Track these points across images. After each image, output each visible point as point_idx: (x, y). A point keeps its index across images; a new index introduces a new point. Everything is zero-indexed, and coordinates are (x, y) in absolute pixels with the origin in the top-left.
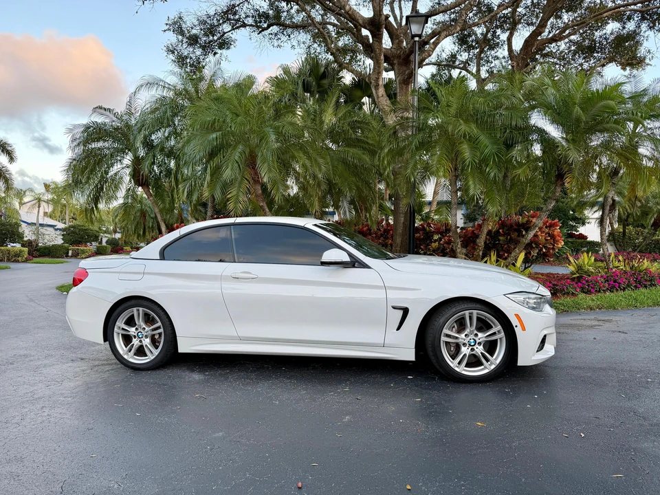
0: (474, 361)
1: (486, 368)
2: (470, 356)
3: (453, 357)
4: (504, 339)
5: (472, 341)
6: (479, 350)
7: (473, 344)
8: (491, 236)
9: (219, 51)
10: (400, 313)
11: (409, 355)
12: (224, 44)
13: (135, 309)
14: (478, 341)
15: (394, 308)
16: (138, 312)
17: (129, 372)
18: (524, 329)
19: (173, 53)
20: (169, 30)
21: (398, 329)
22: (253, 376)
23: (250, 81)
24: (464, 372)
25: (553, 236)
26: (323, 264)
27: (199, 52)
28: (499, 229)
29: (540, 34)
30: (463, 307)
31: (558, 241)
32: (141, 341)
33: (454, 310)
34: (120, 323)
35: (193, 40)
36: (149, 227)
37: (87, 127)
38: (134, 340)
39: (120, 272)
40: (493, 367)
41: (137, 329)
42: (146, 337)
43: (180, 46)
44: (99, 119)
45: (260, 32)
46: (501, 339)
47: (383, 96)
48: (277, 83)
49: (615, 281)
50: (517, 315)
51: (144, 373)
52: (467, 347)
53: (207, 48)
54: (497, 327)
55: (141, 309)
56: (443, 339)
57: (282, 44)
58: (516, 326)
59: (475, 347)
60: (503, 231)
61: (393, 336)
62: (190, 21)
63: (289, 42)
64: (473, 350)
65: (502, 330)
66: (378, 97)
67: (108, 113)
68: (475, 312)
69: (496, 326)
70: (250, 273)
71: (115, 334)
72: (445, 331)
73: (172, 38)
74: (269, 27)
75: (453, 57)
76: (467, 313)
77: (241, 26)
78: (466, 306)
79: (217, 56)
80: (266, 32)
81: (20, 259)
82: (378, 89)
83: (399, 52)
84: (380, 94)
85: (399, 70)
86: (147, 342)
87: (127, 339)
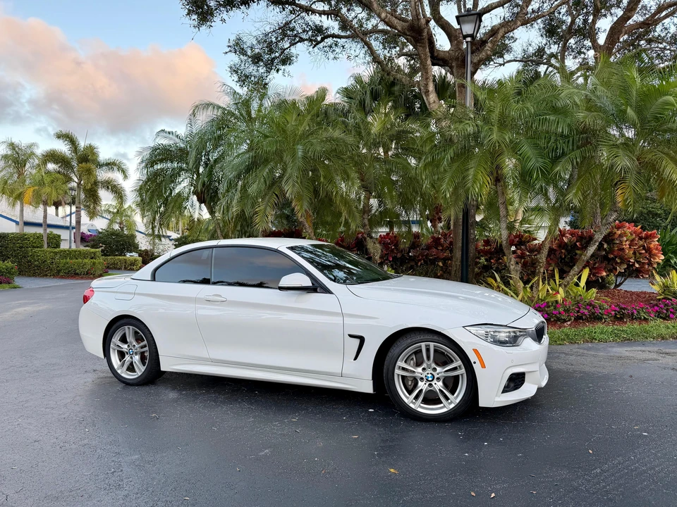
0: (431, 398)
1: (444, 406)
2: (427, 392)
3: (410, 392)
4: (465, 376)
5: (430, 375)
6: (438, 385)
7: (430, 379)
8: (566, 250)
9: (282, 67)
10: (357, 342)
11: (367, 387)
12: (286, 60)
13: (126, 327)
14: (436, 376)
15: (351, 336)
16: (129, 331)
17: (120, 386)
18: (483, 366)
19: (237, 72)
20: (230, 51)
21: (355, 359)
22: (222, 398)
23: (322, 93)
24: (419, 410)
25: (649, 250)
26: (281, 288)
27: (262, 70)
28: (577, 242)
29: (629, 18)
30: (419, 338)
31: (655, 255)
32: (131, 358)
33: (409, 341)
34: (116, 339)
35: (256, 59)
37: (155, 149)
38: (127, 356)
39: (117, 292)
40: (452, 406)
41: (129, 346)
42: (136, 354)
43: (243, 65)
44: (165, 142)
45: (315, 46)
46: (462, 375)
47: (434, 102)
48: (347, 93)
50: (476, 351)
51: (131, 388)
52: (424, 382)
53: (270, 65)
54: (458, 363)
55: (131, 327)
56: (397, 371)
57: (337, 56)
58: (475, 363)
59: (433, 383)
60: (581, 245)
61: (351, 366)
62: (249, 41)
63: (344, 53)
64: (430, 385)
65: (463, 366)
66: (430, 104)
67: (171, 136)
68: (432, 345)
69: (457, 361)
70: (220, 296)
71: (111, 349)
72: (400, 363)
73: (234, 59)
74: (323, 40)
75: (540, 51)
76: (423, 345)
77: (299, 41)
78: (422, 337)
79: (280, 72)
80: (321, 45)
81: (135, 267)
82: (428, 95)
83: (457, 54)
84: (431, 100)
85: (458, 72)
86: (137, 358)
87: (122, 355)
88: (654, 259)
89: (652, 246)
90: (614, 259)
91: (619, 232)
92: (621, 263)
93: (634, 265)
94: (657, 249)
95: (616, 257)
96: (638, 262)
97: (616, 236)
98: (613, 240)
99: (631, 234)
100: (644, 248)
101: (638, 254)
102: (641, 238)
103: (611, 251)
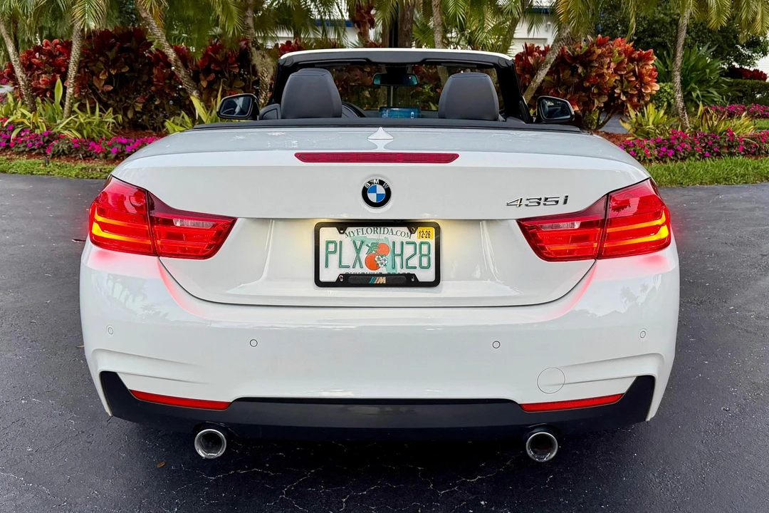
25: (640, 77)
31: (648, 84)
36: (23, 41)
49: (671, 147)
88: (646, 89)
89: (644, 71)
90: (589, 88)
91: (599, 51)
92: (600, 95)
93: (619, 97)
94: (650, 75)
95: (592, 86)
96: (625, 93)
97: (595, 57)
98: (592, 61)
99: (620, 54)
100: (635, 75)
101: (626, 83)
102: (631, 60)
103: (587, 77)
